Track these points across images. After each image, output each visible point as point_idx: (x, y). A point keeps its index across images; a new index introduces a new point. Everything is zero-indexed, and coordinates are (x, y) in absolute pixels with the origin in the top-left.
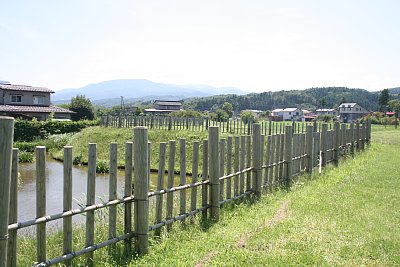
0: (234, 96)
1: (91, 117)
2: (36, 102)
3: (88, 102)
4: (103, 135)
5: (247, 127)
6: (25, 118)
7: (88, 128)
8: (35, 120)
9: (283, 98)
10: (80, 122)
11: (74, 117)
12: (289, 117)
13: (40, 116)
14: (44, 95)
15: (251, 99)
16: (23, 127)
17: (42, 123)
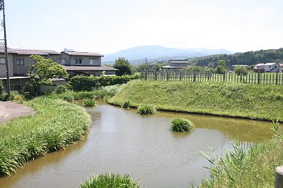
0: (225, 55)
1: (129, 73)
2: (91, 63)
3: (127, 62)
4: (144, 86)
5: (239, 77)
6: (85, 74)
7: (132, 81)
8: (92, 76)
9: (262, 56)
10: (123, 77)
11: (118, 73)
12: (269, 69)
13: (95, 73)
14: (97, 58)
15: (238, 57)
16: (85, 81)
17: (98, 78)
